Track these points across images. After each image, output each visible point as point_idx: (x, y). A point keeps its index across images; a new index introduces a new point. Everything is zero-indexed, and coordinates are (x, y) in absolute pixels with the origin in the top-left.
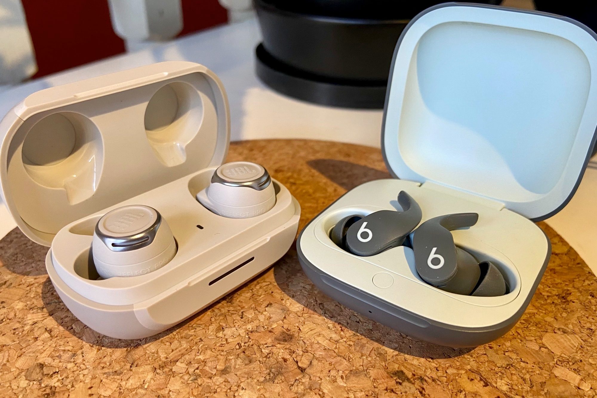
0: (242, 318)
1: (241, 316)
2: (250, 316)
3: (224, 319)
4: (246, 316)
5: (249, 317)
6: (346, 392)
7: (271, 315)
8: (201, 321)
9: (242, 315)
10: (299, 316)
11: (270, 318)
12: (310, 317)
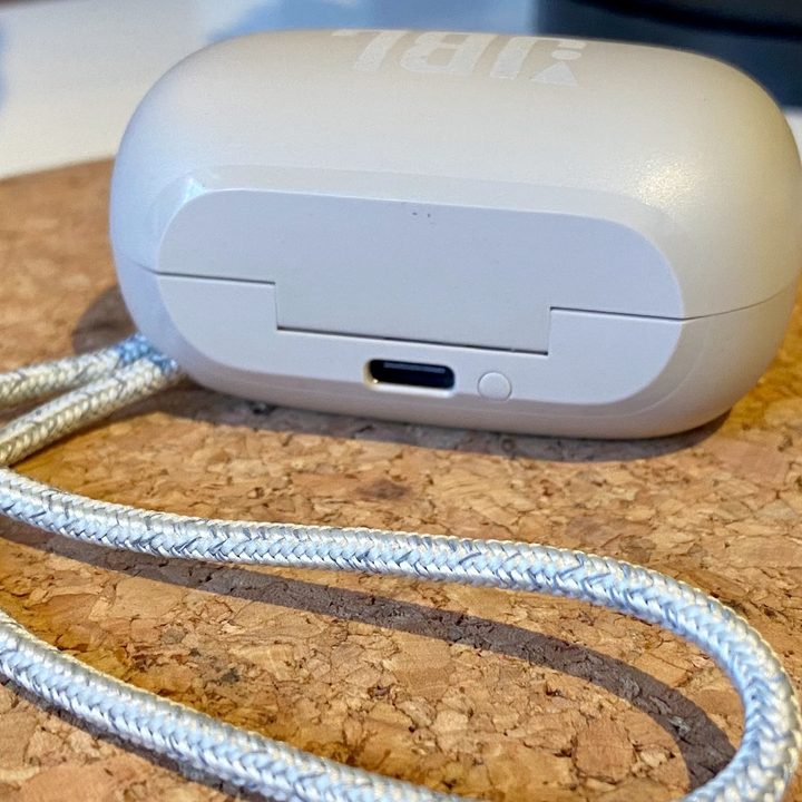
6: (507, 605)
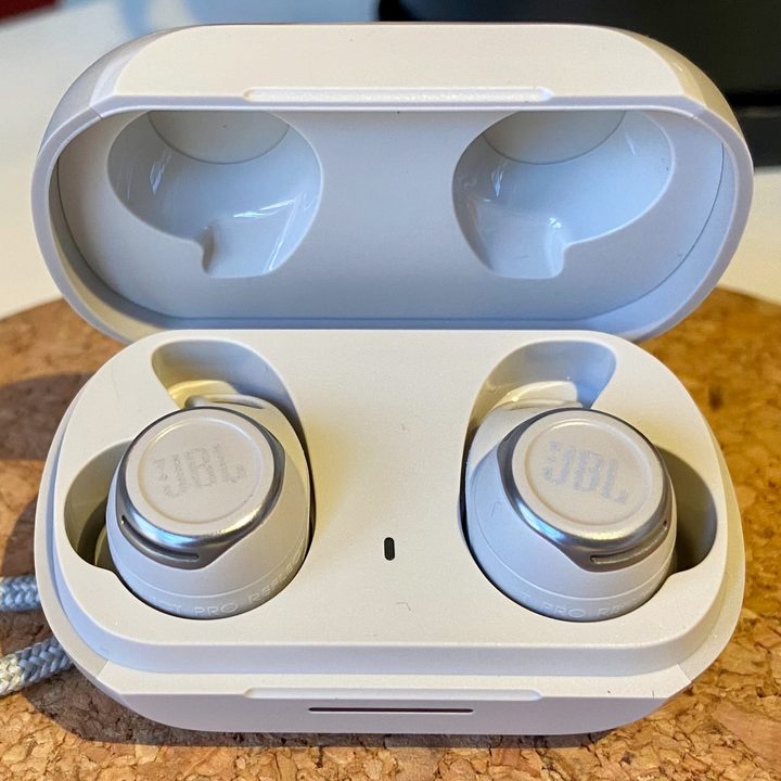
0: (319, 765)
1: (317, 760)
2: (342, 762)
3: (270, 764)
4: (330, 759)
5: (338, 765)
7: (400, 763)
8: (210, 766)
9: (321, 759)
10: (478, 773)
11: (398, 772)
12: (509, 776)
